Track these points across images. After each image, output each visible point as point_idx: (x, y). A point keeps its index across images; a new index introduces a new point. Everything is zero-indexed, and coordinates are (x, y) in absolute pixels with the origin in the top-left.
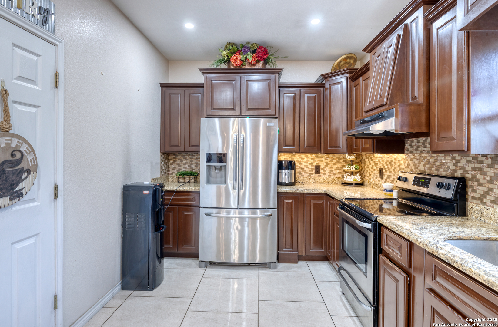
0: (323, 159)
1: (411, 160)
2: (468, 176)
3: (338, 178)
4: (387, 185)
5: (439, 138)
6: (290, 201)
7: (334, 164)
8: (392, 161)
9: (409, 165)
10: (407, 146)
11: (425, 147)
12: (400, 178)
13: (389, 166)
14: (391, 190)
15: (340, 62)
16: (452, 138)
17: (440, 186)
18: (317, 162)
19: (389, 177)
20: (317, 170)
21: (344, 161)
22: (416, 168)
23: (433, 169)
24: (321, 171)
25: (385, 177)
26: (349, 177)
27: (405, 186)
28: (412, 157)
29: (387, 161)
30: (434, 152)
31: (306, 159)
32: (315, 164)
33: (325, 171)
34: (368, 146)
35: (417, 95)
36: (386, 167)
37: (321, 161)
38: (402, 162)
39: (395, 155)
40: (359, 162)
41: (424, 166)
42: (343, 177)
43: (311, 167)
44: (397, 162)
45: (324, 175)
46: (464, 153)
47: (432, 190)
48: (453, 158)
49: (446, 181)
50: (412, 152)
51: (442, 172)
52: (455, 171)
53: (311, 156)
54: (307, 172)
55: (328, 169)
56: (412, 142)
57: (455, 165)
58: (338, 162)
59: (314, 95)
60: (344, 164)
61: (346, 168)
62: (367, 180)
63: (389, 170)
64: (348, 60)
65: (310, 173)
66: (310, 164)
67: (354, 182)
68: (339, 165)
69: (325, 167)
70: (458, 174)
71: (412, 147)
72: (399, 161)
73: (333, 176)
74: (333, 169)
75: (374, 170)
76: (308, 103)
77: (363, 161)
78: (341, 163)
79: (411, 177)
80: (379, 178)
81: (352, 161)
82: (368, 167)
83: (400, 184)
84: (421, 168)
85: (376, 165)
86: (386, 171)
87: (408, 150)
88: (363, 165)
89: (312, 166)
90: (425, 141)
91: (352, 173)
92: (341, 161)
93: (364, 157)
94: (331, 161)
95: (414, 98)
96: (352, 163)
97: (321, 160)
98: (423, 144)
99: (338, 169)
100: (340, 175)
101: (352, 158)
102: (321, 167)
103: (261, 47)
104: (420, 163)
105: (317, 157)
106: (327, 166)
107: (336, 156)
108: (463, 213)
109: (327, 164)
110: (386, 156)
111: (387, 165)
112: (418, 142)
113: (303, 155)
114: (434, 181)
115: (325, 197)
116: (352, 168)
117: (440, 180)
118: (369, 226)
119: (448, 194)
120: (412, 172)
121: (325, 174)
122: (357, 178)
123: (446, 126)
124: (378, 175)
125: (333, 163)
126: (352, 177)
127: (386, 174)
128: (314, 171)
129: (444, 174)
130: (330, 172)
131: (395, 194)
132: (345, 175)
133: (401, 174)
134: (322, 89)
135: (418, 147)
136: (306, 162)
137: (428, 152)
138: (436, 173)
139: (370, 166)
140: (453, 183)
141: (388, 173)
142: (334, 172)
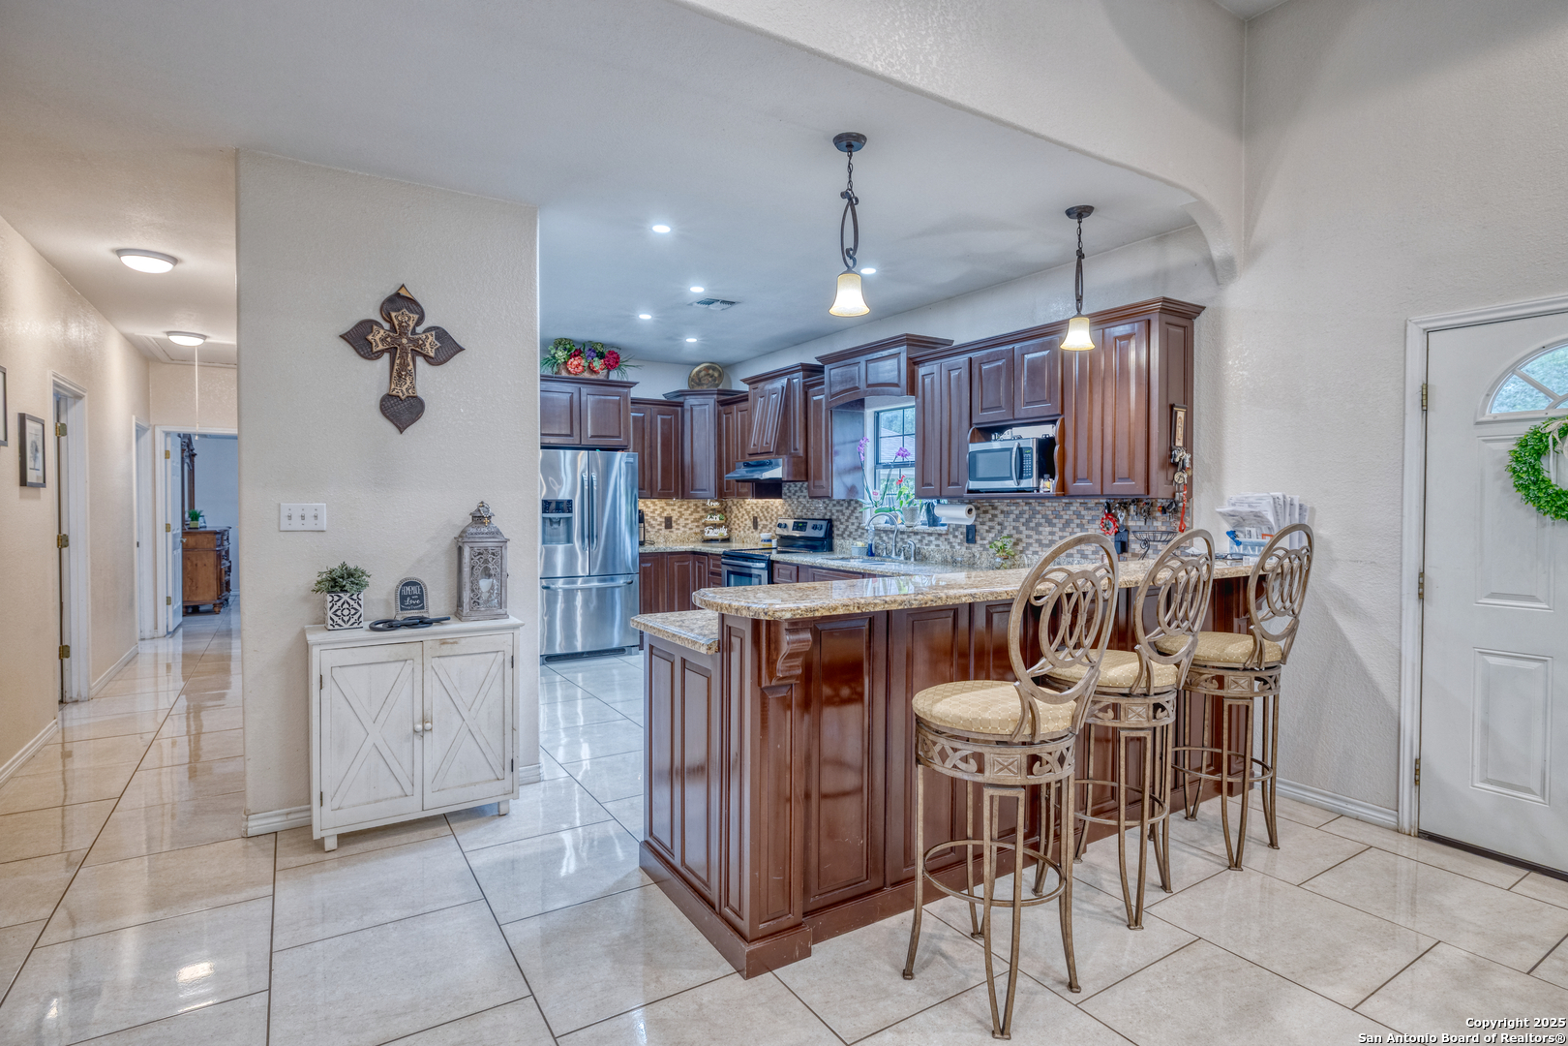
0: (676, 507)
1: (790, 505)
2: (834, 517)
3: (696, 533)
4: (765, 535)
5: (814, 486)
6: (649, 565)
7: (690, 515)
8: (768, 507)
9: (787, 510)
10: (785, 490)
11: (802, 492)
12: (780, 525)
13: (765, 513)
14: (770, 541)
15: (700, 371)
16: (822, 487)
17: (815, 527)
18: (668, 512)
19: (765, 526)
20: (668, 523)
21: (703, 509)
22: (794, 514)
23: (809, 514)
24: (674, 524)
25: (760, 528)
26: (711, 531)
27: (785, 533)
28: (790, 502)
29: (763, 507)
30: (811, 497)
31: (652, 508)
32: (665, 515)
33: (678, 524)
34: (745, 490)
35: (798, 447)
36: (761, 515)
37: (673, 510)
38: (779, 508)
39: (772, 501)
40: (723, 511)
41: (802, 511)
42: (703, 532)
43: (659, 519)
44: (774, 508)
45: (678, 531)
46: (830, 498)
47: (809, 532)
48: (824, 502)
49: (819, 523)
50: (790, 497)
51: (816, 516)
52: (826, 514)
53: (660, 503)
54: (654, 527)
55: (682, 521)
56: (790, 486)
57: (825, 508)
58: (696, 511)
59: (669, 417)
60: (703, 513)
61: (709, 520)
62: (735, 533)
63: (765, 517)
64: (711, 372)
65: (659, 527)
66: (659, 515)
67: (720, 537)
68: (697, 516)
69: (678, 519)
70: (827, 517)
71: (790, 492)
72: (777, 507)
73: (688, 532)
74: (689, 522)
75: (746, 520)
76: (662, 428)
77: (728, 510)
78: (698, 512)
79: (790, 523)
80: (752, 529)
81: (714, 510)
82: (736, 516)
83: (780, 531)
84: (798, 513)
85: (748, 513)
86: (761, 520)
87: (785, 494)
88: (728, 514)
89: (661, 517)
90: (802, 486)
91: (715, 526)
92: (699, 509)
93: (730, 503)
94: (685, 510)
95: (796, 449)
96: (714, 511)
97: (673, 508)
98: (800, 489)
99: (696, 520)
100: (698, 530)
101: (716, 504)
102: (673, 519)
103: (612, 353)
104: (797, 508)
105: (668, 505)
106: (680, 517)
107: (693, 502)
108: (830, 549)
109: (681, 515)
110: (761, 501)
111: (762, 512)
112: (796, 486)
113: (649, 502)
114: (810, 524)
115: (691, 557)
116: (716, 519)
117: (815, 522)
118: (763, 565)
119: (820, 534)
120: (790, 517)
121: (678, 529)
122: (723, 532)
123: (818, 477)
124: (751, 525)
125: (689, 512)
126: (716, 530)
127: (761, 523)
128: (664, 525)
129: (818, 517)
130: (684, 527)
131: (774, 544)
132: (707, 529)
133: (780, 521)
134: (679, 409)
135: (796, 491)
136: (653, 512)
137: (805, 497)
138: (811, 517)
139: (740, 515)
140: (824, 523)
141: (764, 522)
142: (690, 526)
